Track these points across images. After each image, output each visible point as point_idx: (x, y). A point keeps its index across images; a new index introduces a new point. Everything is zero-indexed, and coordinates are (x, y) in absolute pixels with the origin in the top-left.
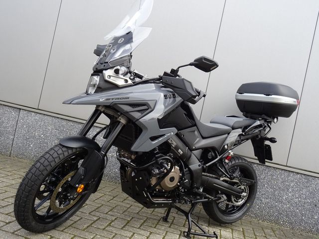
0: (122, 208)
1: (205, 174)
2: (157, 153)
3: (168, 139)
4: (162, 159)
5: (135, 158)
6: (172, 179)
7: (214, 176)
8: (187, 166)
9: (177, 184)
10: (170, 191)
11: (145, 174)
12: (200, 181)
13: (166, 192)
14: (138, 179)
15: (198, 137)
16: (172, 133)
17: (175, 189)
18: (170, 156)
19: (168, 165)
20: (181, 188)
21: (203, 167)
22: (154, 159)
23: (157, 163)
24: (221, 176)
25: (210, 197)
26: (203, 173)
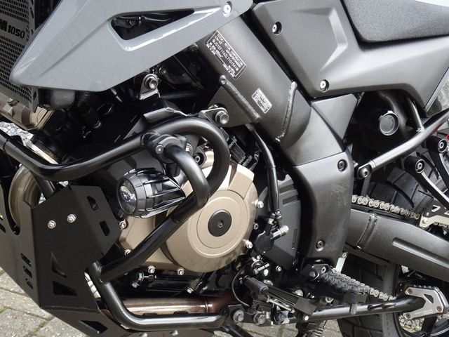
0: (19, 322)
1: (363, 200)
2: (153, 103)
3: (208, 39)
4: (176, 133)
5: (49, 123)
6: (220, 224)
7: (396, 209)
8: (287, 165)
9: (242, 243)
10: (209, 274)
11: (91, 200)
12: (340, 232)
13: (190, 276)
14: (62, 221)
15: (342, 41)
16: (227, 8)
17: (232, 265)
18: (215, 119)
19: (201, 162)
20: (255, 260)
21: (356, 173)
22: (137, 128)
23: (147, 148)
24: (424, 210)
25: (374, 292)
26: (354, 198)
